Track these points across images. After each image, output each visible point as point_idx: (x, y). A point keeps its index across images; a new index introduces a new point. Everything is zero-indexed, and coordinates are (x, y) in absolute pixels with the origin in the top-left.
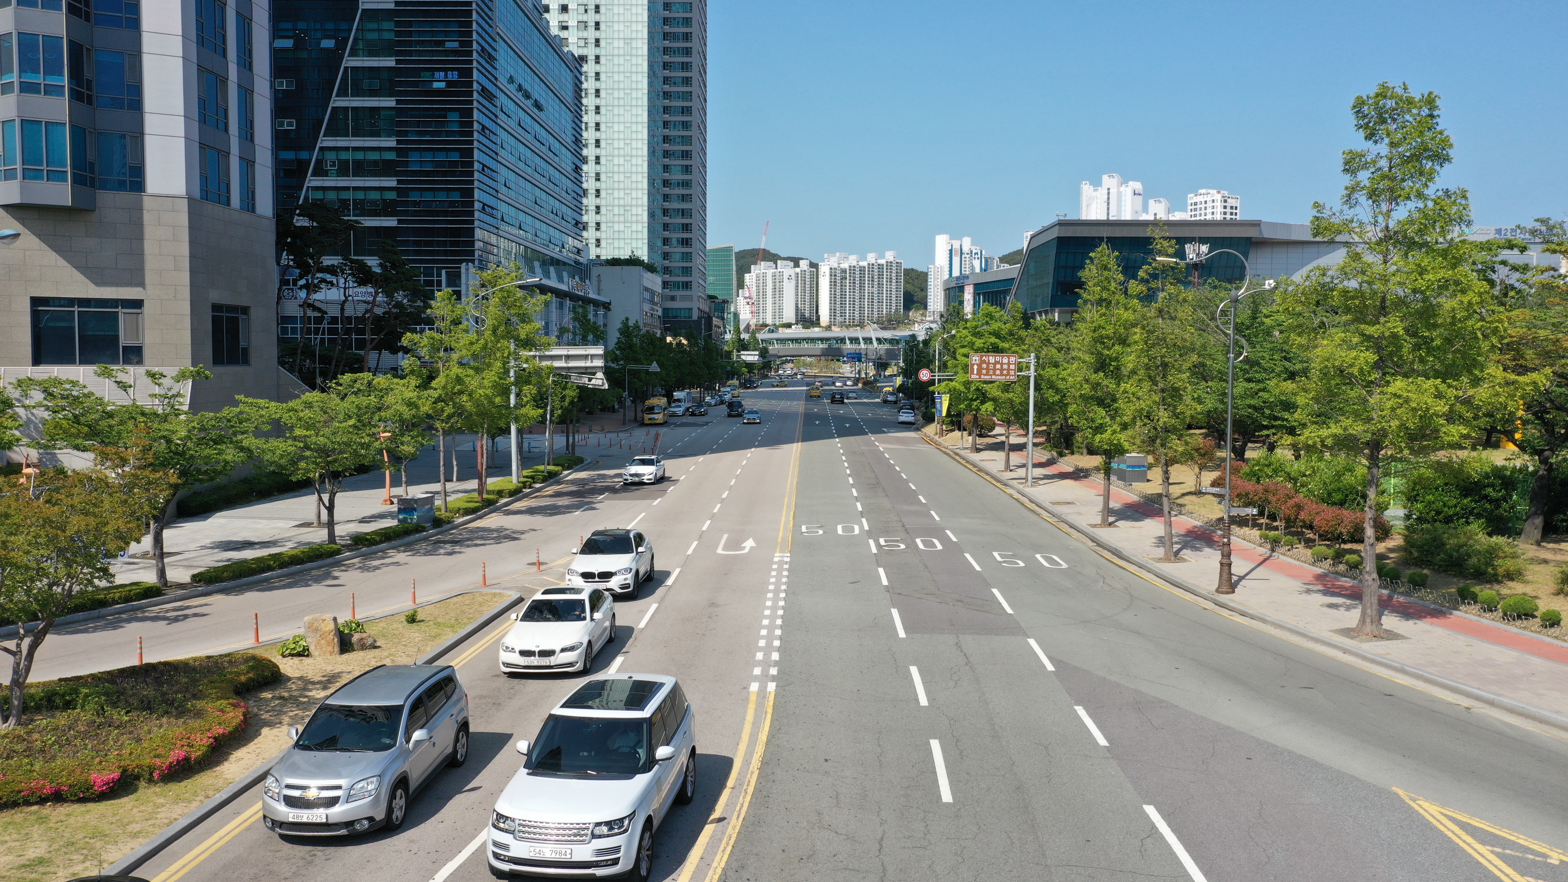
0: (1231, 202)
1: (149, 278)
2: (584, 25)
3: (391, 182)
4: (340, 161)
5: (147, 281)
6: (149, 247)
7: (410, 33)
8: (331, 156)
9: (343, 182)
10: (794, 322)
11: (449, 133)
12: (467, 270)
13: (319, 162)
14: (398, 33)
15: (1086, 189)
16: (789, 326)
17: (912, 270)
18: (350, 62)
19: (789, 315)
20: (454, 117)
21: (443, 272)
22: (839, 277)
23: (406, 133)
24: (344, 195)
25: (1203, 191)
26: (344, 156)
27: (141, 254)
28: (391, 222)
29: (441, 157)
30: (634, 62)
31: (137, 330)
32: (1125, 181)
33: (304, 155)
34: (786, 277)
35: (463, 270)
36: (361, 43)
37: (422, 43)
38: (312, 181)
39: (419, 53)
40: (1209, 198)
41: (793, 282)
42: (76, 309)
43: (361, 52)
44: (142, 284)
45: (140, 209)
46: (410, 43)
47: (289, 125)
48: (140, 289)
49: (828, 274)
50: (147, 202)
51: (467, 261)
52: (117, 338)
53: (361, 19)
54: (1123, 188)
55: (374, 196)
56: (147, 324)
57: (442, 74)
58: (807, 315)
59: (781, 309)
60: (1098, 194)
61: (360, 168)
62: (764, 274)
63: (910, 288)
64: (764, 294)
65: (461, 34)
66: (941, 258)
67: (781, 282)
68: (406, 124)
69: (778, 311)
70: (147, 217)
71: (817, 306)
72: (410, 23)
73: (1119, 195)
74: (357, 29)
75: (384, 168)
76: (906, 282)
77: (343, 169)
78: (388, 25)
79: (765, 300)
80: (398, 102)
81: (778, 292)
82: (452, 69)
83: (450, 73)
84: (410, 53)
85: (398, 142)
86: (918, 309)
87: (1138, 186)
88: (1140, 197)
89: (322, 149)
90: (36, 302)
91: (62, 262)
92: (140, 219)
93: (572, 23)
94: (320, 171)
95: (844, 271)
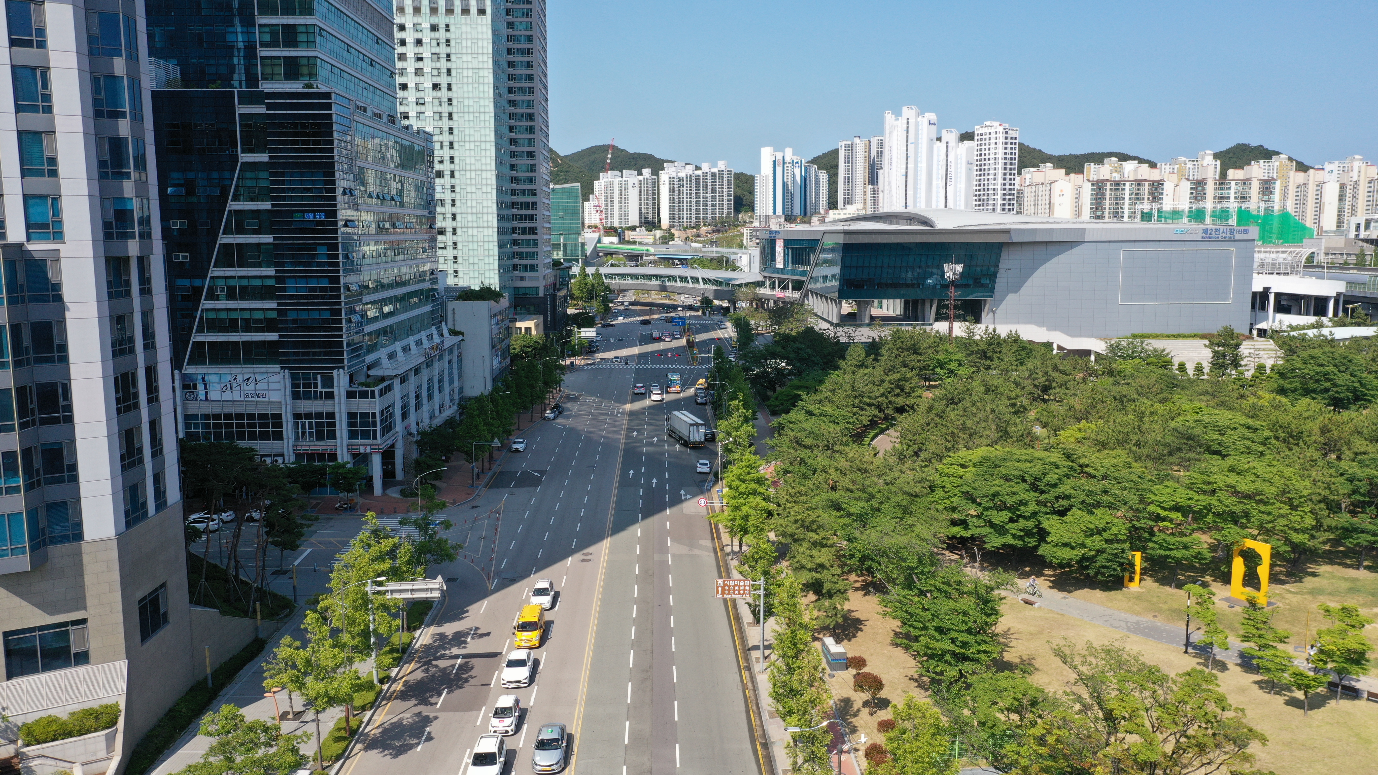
0: (1012, 133)
1: (90, 601)
2: (437, 56)
3: (272, 304)
4: (228, 287)
5: (88, 605)
6: (88, 579)
7: (283, 182)
8: (221, 283)
9: (232, 305)
10: (638, 224)
11: (318, 264)
12: (338, 375)
13: (211, 288)
14: (273, 182)
15: (889, 117)
16: (633, 228)
17: (742, 174)
18: (233, 206)
19: (634, 219)
20: (322, 251)
21: (319, 376)
22: (677, 185)
23: (282, 264)
24: (233, 315)
25: (988, 123)
26: (231, 283)
27: (83, 586)
28: (273, 337)
29: (313, 284)
30: (481, 89)
31: (83, 639)
32: (921, 113)
33: (197, 283)
34: (630, 185)
35: (335, 375)
36: (241, 189)
37: (293, 190)
38: (206, 304)
39: (292, 198)
40: (992, 130)
41: (637, 189)
42: (37, 633)
43: (242, 198)
44: (85, 608)
45: (80, 554)
46: (284, 190)
47: (183, 258)
48: (83, 611)
49: (667, 182)
50: (85, 547)
51: (339, 368)
52: (69, 646)
53: (240, 170)
54: (920, 119)
55: (259, 315)
56: (91, 635)
57: (311, 215)
58: (650, 218)
59: (626, 214)
60: (899, 123)
61: (246, 293)
62: (612, 183)
63: (740, 191)
64: (612, 200)
65: (326, 182)
66: (766, 169)
67: (626, 189)
68: (282, 256)
69: (624, 215)
70: (86, 558)
71: (659, 209)
72: (283, 174)
73: (917, 124)
74: (238, 179)
75: (266, 293)
76: (737, 186)
77: (231, 296)
78: (263, 175)
79: (612, 206)
80: (275, 238)
81: (624, 198)
82: (320, 211)
83: (317, 214)
84: (284, 198)
85: (277, 271)
86: (746, 211)
87: (932, 116)
88: (935, 127)
89: (212, 278)
90: (6, 634)
91: (24, 603)
92: (81, 560)
93: (426, 55)
94: (212, 296)
95: (681, 180)
